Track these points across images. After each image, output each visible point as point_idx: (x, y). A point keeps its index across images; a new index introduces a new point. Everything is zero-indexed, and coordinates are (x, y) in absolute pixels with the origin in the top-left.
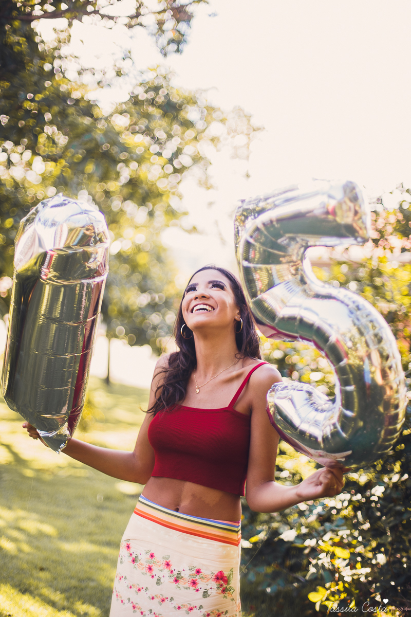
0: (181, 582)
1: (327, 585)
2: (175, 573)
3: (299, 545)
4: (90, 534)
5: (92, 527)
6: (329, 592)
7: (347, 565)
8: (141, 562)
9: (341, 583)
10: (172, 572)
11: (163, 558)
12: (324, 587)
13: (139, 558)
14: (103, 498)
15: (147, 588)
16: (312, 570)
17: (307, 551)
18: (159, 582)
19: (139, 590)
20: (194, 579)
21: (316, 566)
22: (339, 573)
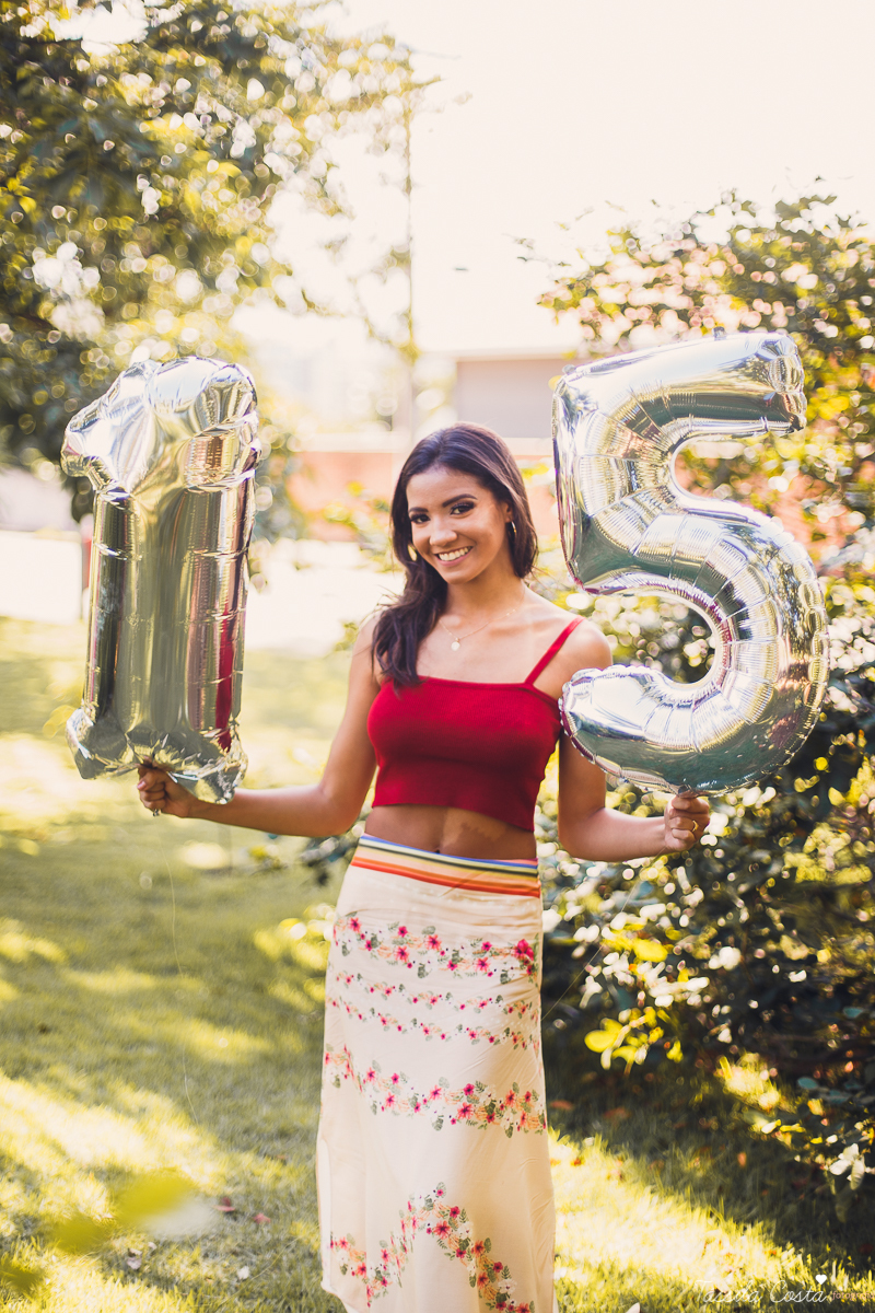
0: (461, 968)
1: (624, 1015)
2: (449, 955)
3: (563, 939)
4: (134, 954)
5: (135, 939)
6: (626, 1029)
7: (660, 976)
8: (384, 945)
9: (650, 1011)
10: (443, 953)
11: (424, 932)
12: (616, 1019)
13: (379, 939)
14: (151, 880)
15: (401, 986)
16: (592, 987)
17: (579, 952)
18: (421, 973)
19: (388, 992)
20: (482, 959)
21: (600, 979)
22: (646, 992)
